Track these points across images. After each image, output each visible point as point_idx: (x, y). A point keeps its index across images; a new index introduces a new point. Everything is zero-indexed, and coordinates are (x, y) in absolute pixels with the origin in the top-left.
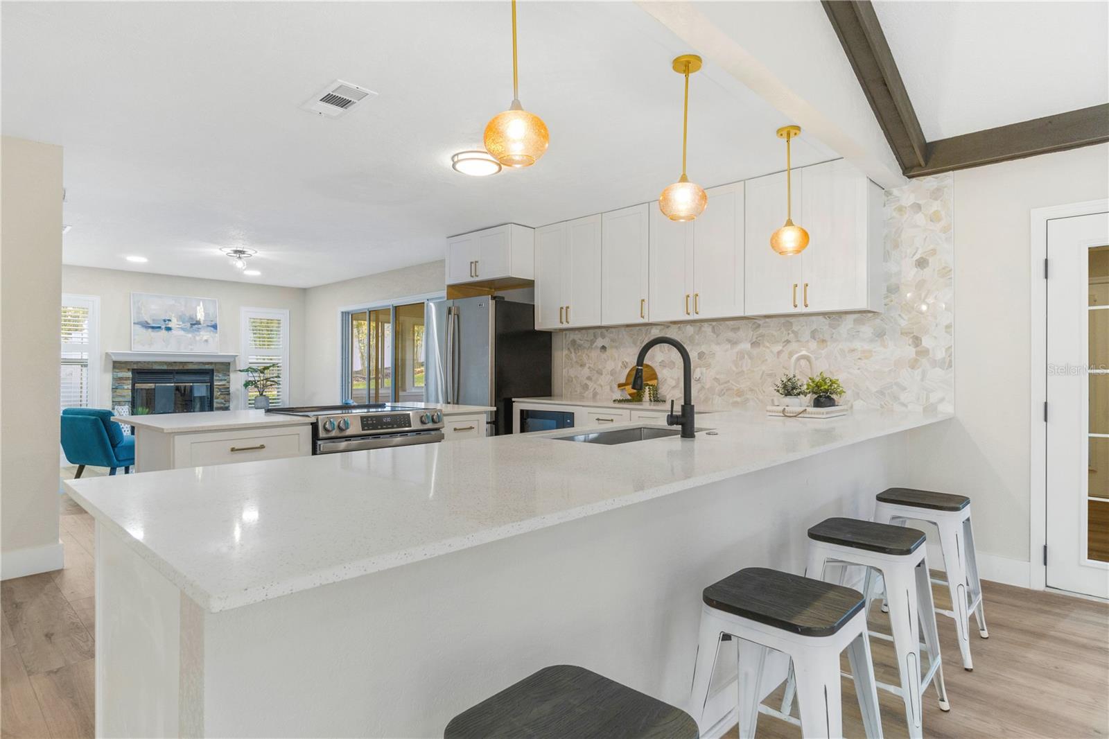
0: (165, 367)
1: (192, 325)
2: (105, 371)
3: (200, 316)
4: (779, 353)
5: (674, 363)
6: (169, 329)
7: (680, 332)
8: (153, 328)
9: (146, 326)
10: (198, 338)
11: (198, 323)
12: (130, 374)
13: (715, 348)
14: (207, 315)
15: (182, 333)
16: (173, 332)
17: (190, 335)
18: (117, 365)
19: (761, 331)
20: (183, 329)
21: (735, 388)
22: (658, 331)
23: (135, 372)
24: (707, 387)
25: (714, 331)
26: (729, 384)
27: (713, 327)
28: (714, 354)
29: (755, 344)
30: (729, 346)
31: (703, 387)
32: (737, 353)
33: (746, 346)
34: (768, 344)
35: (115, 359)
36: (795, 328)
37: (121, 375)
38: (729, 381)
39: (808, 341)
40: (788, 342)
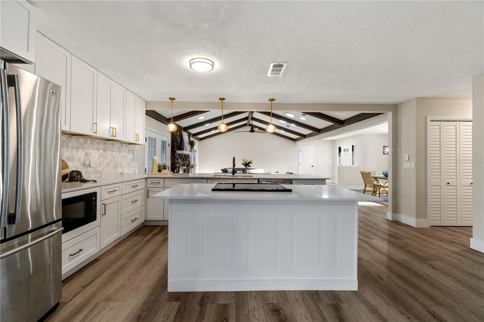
4: (111, 155)
5: (74, 158)
7: (77, 141)
13: (92, 151)
19: (106, 146)
21: (98, 170)
22: (66, 138)
24: (88, 171)
25: (91, 143)
26: (96, 168)
27: (91, 141)
28: (91, 154)
29: (104, 151)
30: (96, 151)
31: (87, 170)
32: (99, 154)
33: (101, 151)
34: (108, 152)
36: (114, 146)
38: (96, 167)
39: (117, 151)
40: (113, 151)
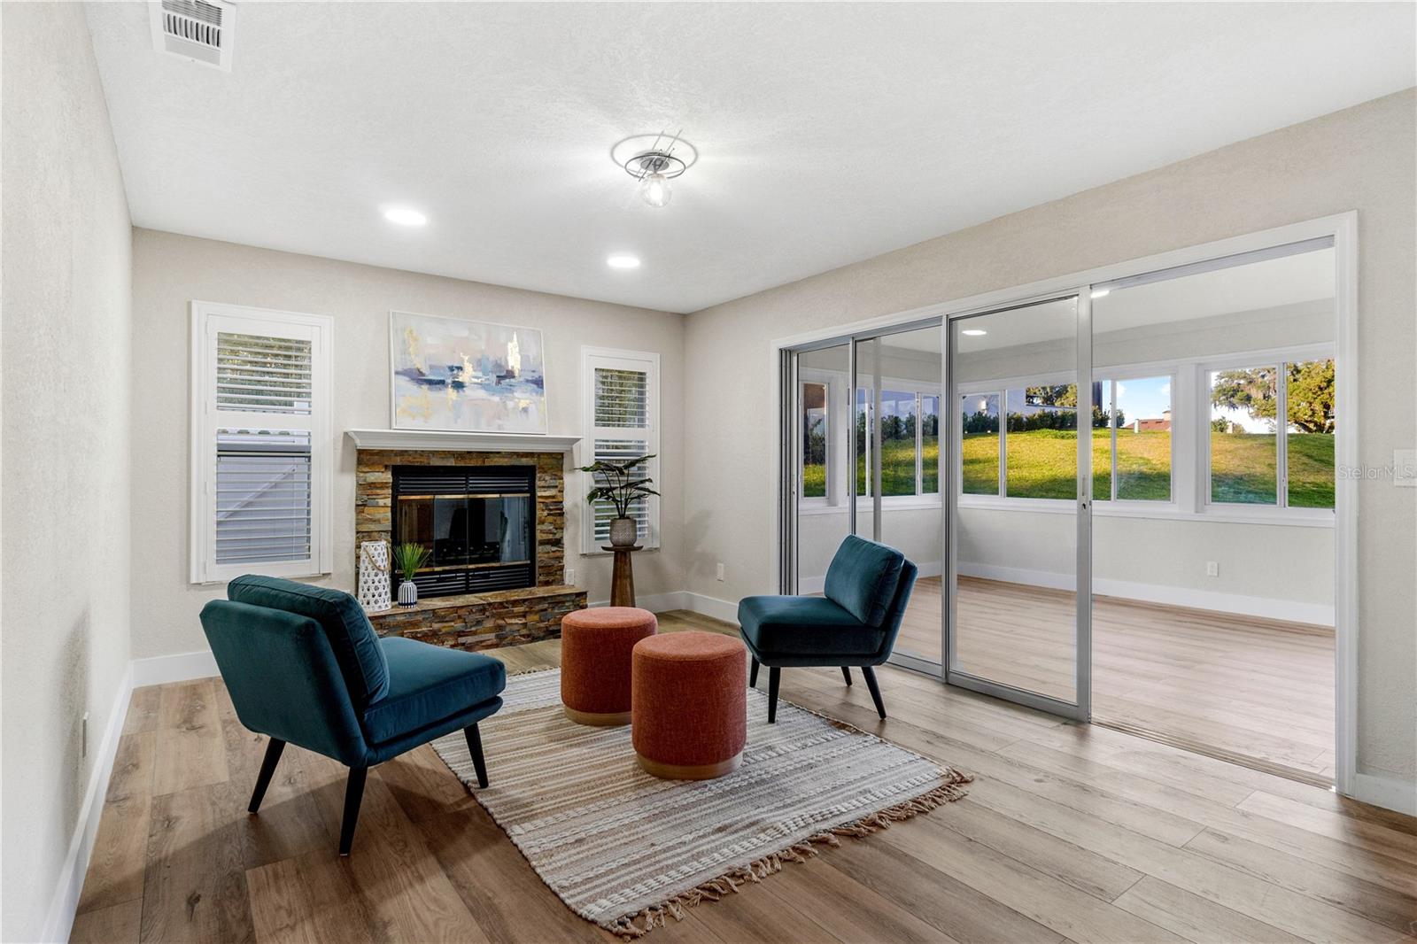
0: (451, 462)
1: (500, 378)
2: (343, 470)
3: (514, 362)
6: (459, 386)
8: (430, 382)
9: (419, 378)
10: (510, 404)
11: (510, 375)
12: (388, 477)
14: (524, 359)
15: (482, 393)
16: (467, 391)
17: (496, 399)
18: (366, 458)
20: (483, 386)
23: (398, 471)
35: (360, 445)
37: (372, 477)
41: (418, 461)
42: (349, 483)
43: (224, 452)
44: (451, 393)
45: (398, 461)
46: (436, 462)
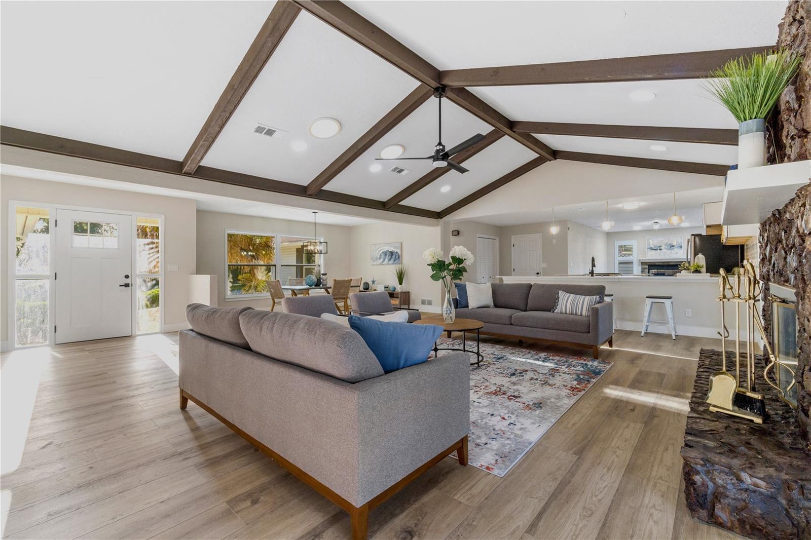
0: (661, 264)
1: (671, 247)
2: (639, 265)
3: (675, 243)
6: (661, 249)
8: (654, 249)
9: (652, 249)
10: (673, 252)
11: (673, 246)
12: (647, 267)
14: (677, 242)
15: (666, 250)
16: (663, 250)
17: (669, 251)
18: (643, 263)
20: (666, 249)
23: (649, 265)
35: (642, 261)
37: (644, 267)
41: (653, 264)
42: (640, 268)
43: (620, 263)
44: (659, 251)
45: (649, 264)
46: (657, 264)
